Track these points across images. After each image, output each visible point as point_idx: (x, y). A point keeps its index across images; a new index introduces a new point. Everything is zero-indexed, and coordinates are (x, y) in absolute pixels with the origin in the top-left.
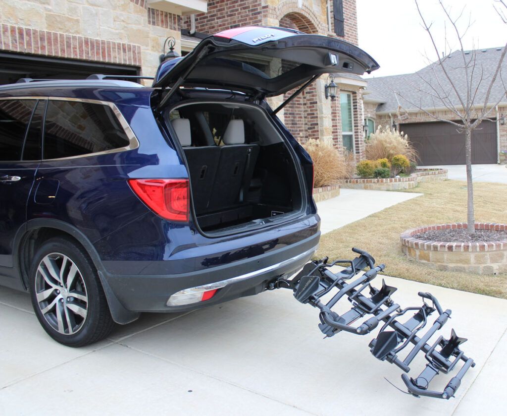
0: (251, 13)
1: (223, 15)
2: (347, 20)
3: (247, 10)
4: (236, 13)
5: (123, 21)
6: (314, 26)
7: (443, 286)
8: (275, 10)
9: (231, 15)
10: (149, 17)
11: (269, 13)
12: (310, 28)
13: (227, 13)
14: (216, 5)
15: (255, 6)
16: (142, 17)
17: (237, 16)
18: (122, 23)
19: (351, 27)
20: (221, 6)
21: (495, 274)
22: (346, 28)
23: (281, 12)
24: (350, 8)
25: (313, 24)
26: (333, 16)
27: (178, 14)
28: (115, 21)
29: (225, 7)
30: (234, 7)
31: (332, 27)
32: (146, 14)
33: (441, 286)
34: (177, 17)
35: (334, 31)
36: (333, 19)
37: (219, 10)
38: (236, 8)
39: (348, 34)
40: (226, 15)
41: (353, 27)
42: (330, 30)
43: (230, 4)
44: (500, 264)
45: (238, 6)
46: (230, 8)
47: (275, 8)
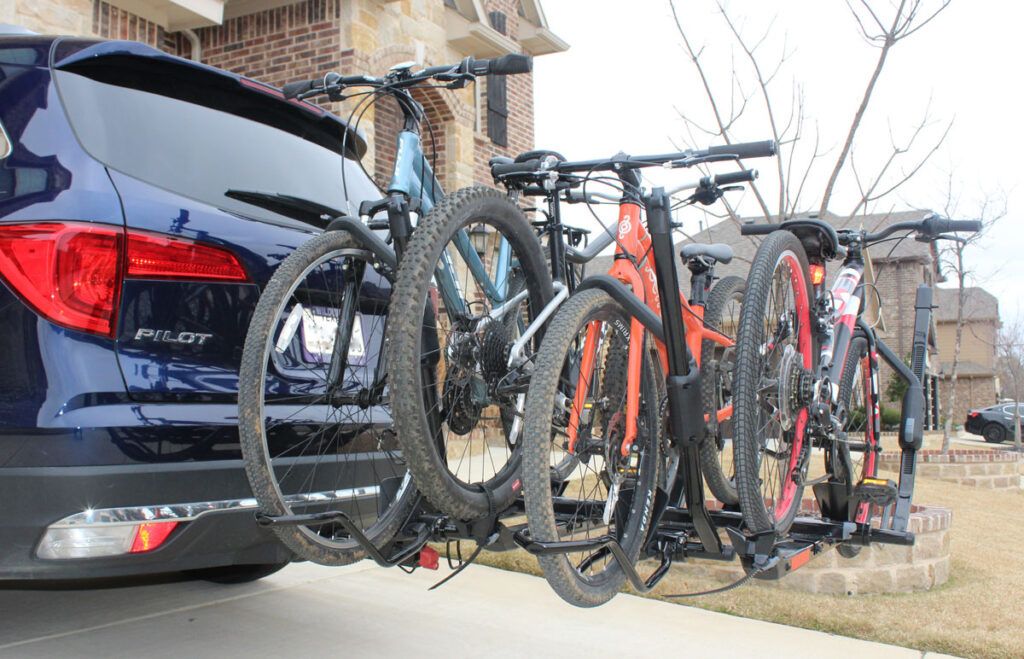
0: (317, 65)
1: (260, 69)
2: (514, 115)
3: (309, 59)
4: (287, 64)
5: (37, 16)
6: (447, 107)
7: (729, 613)
8: (367, 61)
9: (275, 70)
10: (96, 18)
11: (355, 66)
12: (437, 111)
13: (268, 64)
14: (245, 48)
15: (327, 50)
16: (81, 17)
17: (287, 70)
18: (34, 19)
19: (521, 129)
20: (255, 50)
21: (849, 593)
22: (511, 132)
23: (381, 66)
24: (521, 92)
25: (443, 102)
26: (486, 103)
27: (161, 24)
28: (18, 12)
29: (265, 53)
30: (282, 52)
31: (483, 124)
32: (90, 11)
33: (724, 612)
34: (156, 28)
35: (486, 132)
36: (486, 109)
37: (252, 59)
38: (287, 54)
39: (514, 143)
40: (264, 69)
41: (525, 131)
42: (479, 127)
43: (275, 47)
44: (860, 571)
45: (291, 51)
46: (274, 54)
47: (368, 58)
